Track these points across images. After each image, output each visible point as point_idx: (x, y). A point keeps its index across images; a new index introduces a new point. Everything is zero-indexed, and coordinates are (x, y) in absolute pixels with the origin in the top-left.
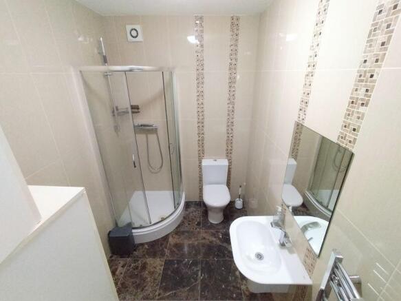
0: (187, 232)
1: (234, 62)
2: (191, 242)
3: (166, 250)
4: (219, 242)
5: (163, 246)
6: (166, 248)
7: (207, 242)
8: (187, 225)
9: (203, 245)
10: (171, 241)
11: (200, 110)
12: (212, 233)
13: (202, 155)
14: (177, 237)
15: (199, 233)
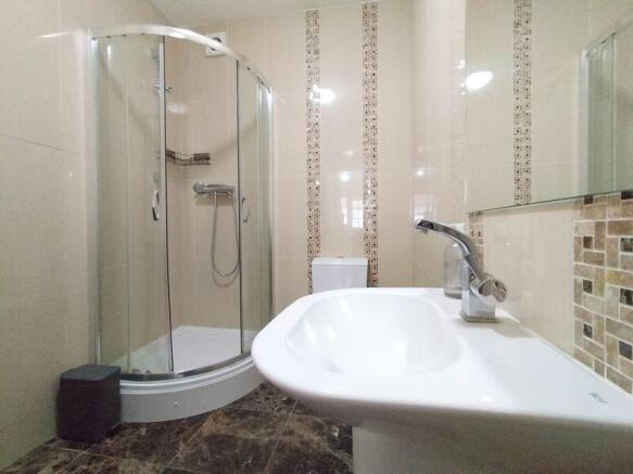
0: (256, 414)
1: (371, 71)
2: (252, 436)
3: (182, 446)
4: (326, 447)
5: (181, 436)
6: (185, 440)
7: (294, 442)
8: (262, 399)
9: (282, 448)
10: (208, 428)
11: (312, 157)
12: (315, 422)
13: (315, 248)
14: (226, 420)
15: (283, 418)
